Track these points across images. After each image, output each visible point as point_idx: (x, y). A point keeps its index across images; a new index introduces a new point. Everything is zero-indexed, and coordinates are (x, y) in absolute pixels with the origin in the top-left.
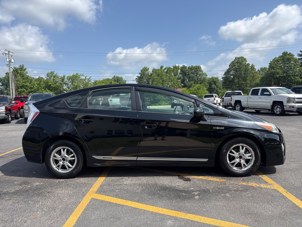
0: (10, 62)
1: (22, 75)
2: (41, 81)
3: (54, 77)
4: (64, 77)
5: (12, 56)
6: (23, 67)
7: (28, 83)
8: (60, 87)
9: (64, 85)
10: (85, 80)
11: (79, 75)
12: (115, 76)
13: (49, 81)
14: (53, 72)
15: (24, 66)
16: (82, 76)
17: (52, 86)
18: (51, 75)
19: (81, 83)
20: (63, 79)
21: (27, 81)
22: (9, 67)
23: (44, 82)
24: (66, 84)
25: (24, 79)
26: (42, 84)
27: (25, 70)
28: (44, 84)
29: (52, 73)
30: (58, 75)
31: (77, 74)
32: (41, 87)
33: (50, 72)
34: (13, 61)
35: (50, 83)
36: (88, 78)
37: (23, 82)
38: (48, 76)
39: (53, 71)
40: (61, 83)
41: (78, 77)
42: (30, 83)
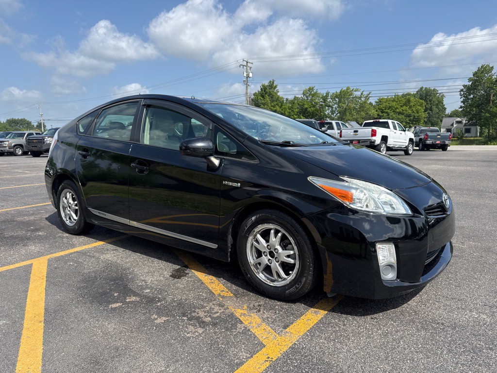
0: (248, 77)
1: (272, 96)
2: (294, 103)
3: (313, 95)
4: (326, 96)
5: (251, 68)
6: (273, 83)
7: (278, 107)
8: (321, 112)
9: (327, 108)
10: (360, 98)
11: (351, 89)
12: (422, 88)
13: (306, 103)
14: (313, 88)
15: (275, 82)
16: (356, 91)
17: (308, 110)
18: (309, 93)
19: (353, 103)
20: (325, 99)
21: (277, 104)
22: (246, 84)
23: (299, 104)
24: (329, 106)
25: (273, 101)
26: (296, 107)
27: (276, 87)
28: (298, 108)
29: (311, 89)
30: (319, 92)
31: (348, 88)
32: (294, 112)
33: (307, 88)
34: (251, 75)
35: (306, 106)
36: (365, 93)
37: (272, 106)
38: (304, 94)
39: (312, 86)
40: (322, 105)
41: (349, 94)
42: (281, 107)
